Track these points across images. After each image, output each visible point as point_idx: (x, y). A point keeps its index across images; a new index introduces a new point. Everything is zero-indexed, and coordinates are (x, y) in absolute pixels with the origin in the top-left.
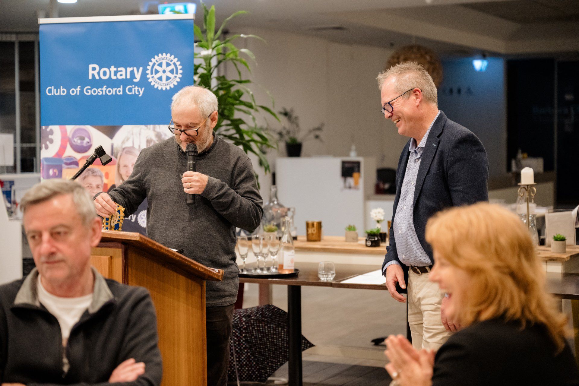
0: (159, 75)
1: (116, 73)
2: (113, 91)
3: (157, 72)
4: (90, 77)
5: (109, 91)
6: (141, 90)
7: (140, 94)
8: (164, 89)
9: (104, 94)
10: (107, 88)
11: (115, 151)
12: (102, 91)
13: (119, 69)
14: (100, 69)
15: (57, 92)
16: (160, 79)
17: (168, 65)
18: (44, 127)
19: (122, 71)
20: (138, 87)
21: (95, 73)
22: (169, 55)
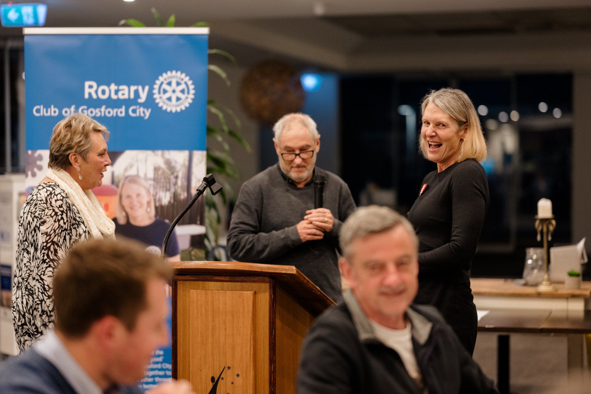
0: (167, 95)
1: (117, 92)
2: (113, 112)
3: (165, 91)
4: (86, 96)
5: (109, 112)
6: (148, 110)
7: (145, 115)
8: (174, 111)
9: (103, 114)
10: (106, 108)
11: (116, 180)
12: (101, 112)
13: (121, 87)
14: (98, 86)
15: (47, 112)
16: (169, 99)
17: (178, 84)
18: (30, 152)
19: (123, 90)
20: (144, 107)
21: (93, 91)
22: (179, 73)
